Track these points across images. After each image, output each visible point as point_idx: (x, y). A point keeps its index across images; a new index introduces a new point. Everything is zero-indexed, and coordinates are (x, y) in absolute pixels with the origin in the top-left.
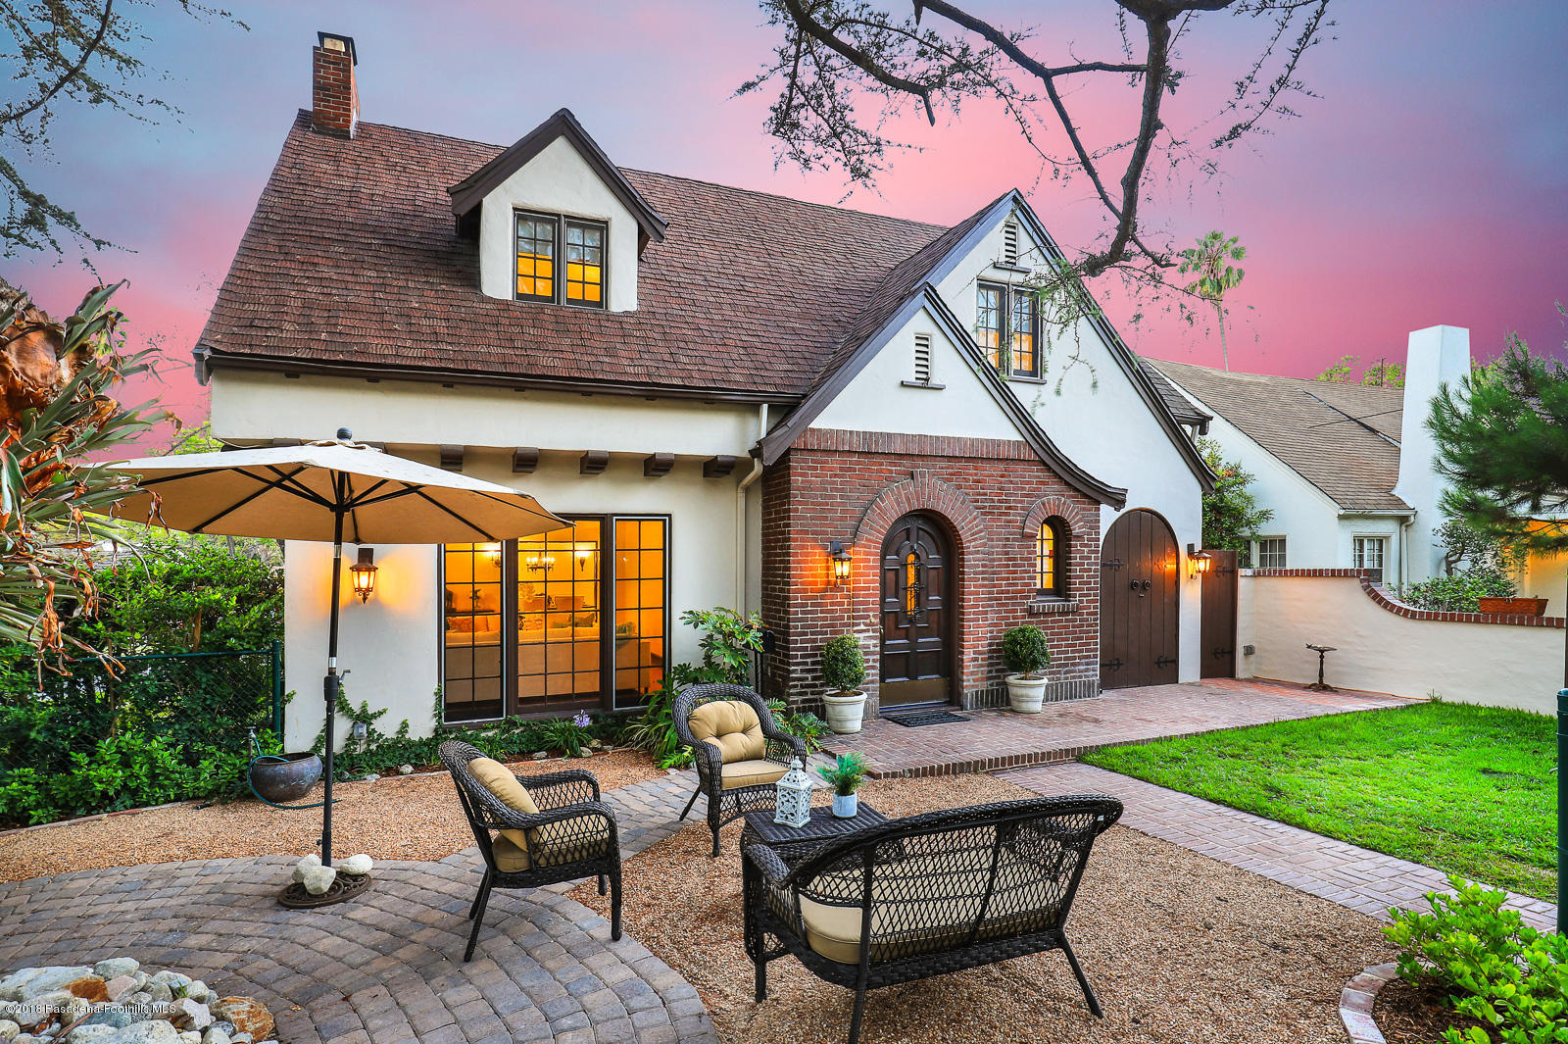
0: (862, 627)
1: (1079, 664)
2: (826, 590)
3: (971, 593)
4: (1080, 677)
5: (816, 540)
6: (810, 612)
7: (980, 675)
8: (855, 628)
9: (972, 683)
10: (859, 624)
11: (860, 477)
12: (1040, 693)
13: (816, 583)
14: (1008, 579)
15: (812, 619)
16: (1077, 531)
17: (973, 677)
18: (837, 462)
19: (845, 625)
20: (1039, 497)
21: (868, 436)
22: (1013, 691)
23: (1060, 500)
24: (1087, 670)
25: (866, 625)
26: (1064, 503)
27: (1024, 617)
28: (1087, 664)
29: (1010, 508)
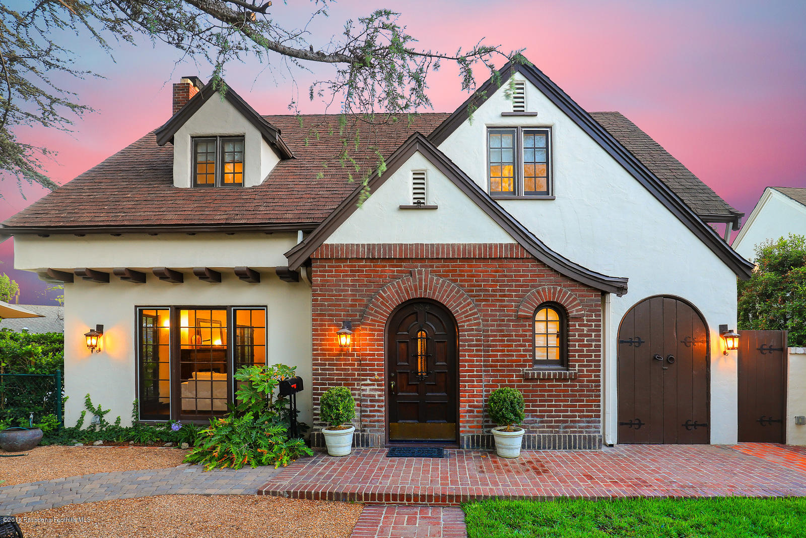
0: (368, 382)
1: (579, 422)
2: (340, 355)
3: (466, 361)
4: (581, 432)
5: (332, 320)
6: (328, 370)
7: (475, 424)
8: (363, 382)
9: (467, 429)
10: (366, 380)
11: (366, 276)
12: (518, 442)
13: (331, 350)
14: (503, 351)
15: (329, 375)
16: (575, 313)
17: (468, 425)
18: (348, 266)
19: (356, 380)
20: (533, 286)
21: (371, 247)
22: (497, 439)
23: (555, 289)
24: (588, 427)
25: (371, 380)
26: (561, 291)
27: (520, 381)
28: (588, 422)
29: (505, 296)
